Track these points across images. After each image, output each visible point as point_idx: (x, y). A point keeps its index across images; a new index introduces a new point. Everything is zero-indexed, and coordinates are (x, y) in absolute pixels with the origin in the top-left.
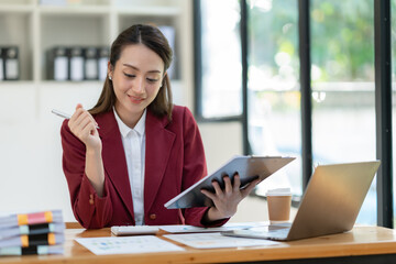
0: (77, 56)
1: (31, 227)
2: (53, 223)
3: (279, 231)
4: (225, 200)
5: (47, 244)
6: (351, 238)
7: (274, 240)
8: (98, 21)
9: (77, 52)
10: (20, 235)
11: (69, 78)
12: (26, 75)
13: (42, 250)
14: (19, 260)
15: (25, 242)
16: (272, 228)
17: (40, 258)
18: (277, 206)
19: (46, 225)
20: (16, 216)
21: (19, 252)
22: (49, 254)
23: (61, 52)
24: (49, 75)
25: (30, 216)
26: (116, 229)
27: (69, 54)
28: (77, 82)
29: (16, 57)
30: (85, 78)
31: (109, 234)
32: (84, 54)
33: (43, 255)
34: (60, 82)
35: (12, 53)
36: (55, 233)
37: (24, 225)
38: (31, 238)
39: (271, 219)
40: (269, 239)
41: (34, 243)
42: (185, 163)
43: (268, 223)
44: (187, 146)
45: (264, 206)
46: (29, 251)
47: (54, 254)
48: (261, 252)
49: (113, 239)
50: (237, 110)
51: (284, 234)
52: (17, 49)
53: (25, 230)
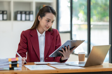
0: (24, 14)
1: (12, 62)
2: (18, 61)
3: (82, 64)
4: (66, 54)
5: (17, 67)
6: (102, 66)
7: (81, 67)
8: (29, 4)
9: (23, 13)
10: (9, 64)
11: (21, 20)
12: (9, 19)
13: (15, 68)
14: (9, 71)
15: (10, 66)
16: (80, 63)
17: (15, 71)
18: (81, 57)
19: (16, 62)
20: (8, 59)
21: (9, 69)
22: (17, 70)
23: (19, 12)
24: (16, 19)
25: (12, 59)
26: (35, 63)
27: (21, 13)
28: (23, 21)
29: (6, 14)
30: (26, 20)
31: (34, 64)
32: (25, 13)
33: (15, 70)
34: (19, 21)
35: (5, 12)
36: (19, 64)
37: (10, 61)
38: (12, 65)
39: (79, 60)
40: (79, 66)
41: (13, 67)
42: (56, 44)
43: (78, 62)
44: (57, 40)
45: (77, 57)
46: (12, 69)
47: (19, 70)
48: (77, 70)
49: (35, 66)
50: (69, 30)
51: (84, 65)
52: (6, 11)
53: (10, 63)
